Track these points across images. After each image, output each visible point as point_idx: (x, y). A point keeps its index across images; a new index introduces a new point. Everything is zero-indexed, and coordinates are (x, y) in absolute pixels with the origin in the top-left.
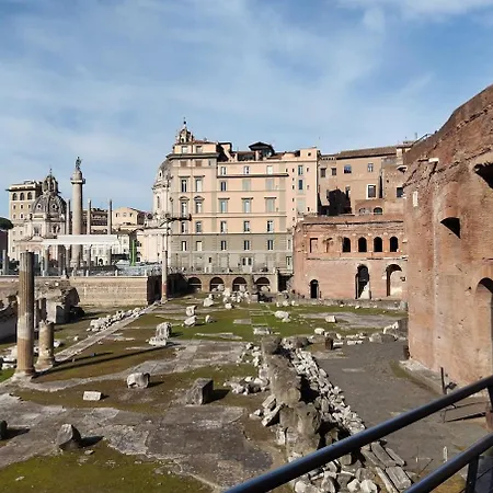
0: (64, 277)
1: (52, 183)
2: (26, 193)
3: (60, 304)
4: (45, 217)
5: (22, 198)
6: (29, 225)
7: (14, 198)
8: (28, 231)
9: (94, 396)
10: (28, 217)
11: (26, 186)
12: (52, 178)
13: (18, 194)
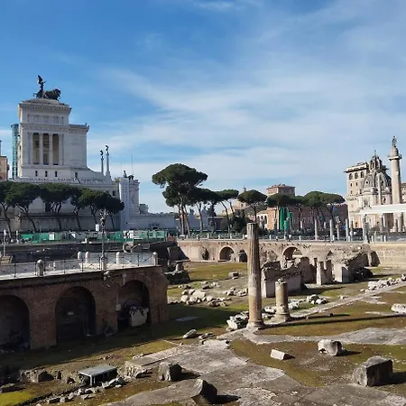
0: (366, 242)
1: (376, 163)
2: (359, 173)
3: (344, 266)
4: (372, 190)
5: (356, 176)
6: (360, 198)
7: (350, 177)
8: (360, 203)
9: (278, 355)
10: (359, 192)
11: (359, 167)
12: (376, 158)
13: (353, 174)
